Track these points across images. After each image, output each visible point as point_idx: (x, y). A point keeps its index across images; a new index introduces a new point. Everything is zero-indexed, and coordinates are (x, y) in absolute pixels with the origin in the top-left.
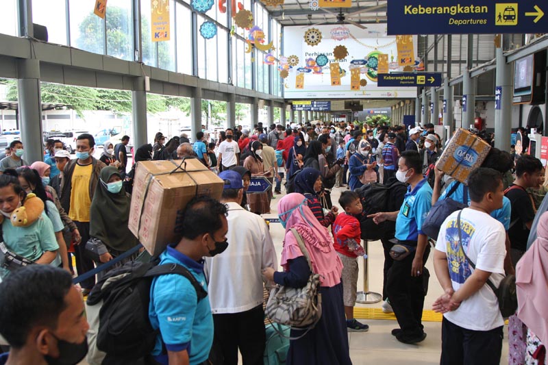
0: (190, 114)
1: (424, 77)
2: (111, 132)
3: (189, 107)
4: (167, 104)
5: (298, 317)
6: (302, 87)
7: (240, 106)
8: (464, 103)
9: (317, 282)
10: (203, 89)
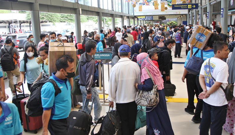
0: (97, 23)
1: (191, 5)
2: (66, 31)
3: (97, 20)
4: (88, 19)
5: (151, 103)
6: (141, 11)
7: (117, 19)
8: (208, 15)
9: (157, 88)
10: (102, 13)
